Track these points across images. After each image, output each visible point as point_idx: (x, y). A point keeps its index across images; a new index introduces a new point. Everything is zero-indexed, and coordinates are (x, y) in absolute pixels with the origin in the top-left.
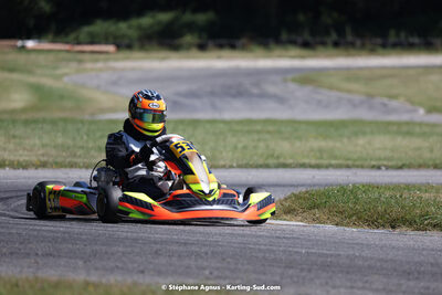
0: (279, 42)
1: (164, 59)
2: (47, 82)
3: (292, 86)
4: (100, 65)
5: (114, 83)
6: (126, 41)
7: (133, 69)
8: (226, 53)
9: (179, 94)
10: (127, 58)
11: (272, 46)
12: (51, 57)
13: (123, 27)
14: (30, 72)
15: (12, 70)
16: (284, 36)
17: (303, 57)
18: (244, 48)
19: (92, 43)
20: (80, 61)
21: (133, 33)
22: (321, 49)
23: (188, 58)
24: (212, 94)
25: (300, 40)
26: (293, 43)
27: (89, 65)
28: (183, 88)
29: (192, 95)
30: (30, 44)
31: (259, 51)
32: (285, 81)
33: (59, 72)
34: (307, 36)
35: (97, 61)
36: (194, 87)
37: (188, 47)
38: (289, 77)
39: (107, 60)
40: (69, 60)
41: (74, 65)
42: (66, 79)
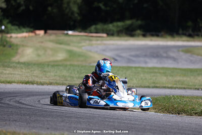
0: (178, 34)
1: (127, 40)
2: (75, 49)
3: (181, 53)
4: (99, 42)
5: (104, 50)
6: (111, 32)
7: (113, 44)
8: (155, 38)
9: (131, 56)
10: (111, 40)
11: (175, 35)
12: (79, 38)
13: (111, 26)
14: (69, 45)
15: (61, 44)
16: (181, 32)
17: (188, 41)
18: (162, 36)
19: (96, 33)
20: (91, 40)
21: (115, 29)
22: (196, 38)
23: (138, 40)
24: (146, 56)
25: (187, 34)
26: (185, 35)
27: (94, 42)
28: (133, 53)
29: (137, 56)
30: (70, 32)
31: (169, 38)
32: (179, 51)
33: (80, 45)
34: (191, 32)
35: (97, 40)
36: (138, 53)
37: (138, 35)
38: (181, 49)
39: (102, 40)
40: (86, 40)
41: (88, 42)
42: (83, 48)
